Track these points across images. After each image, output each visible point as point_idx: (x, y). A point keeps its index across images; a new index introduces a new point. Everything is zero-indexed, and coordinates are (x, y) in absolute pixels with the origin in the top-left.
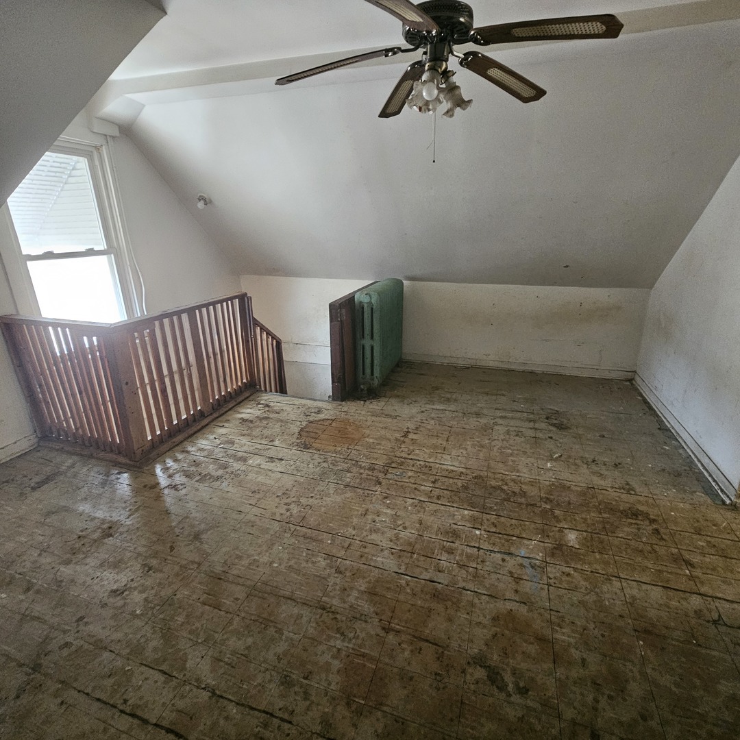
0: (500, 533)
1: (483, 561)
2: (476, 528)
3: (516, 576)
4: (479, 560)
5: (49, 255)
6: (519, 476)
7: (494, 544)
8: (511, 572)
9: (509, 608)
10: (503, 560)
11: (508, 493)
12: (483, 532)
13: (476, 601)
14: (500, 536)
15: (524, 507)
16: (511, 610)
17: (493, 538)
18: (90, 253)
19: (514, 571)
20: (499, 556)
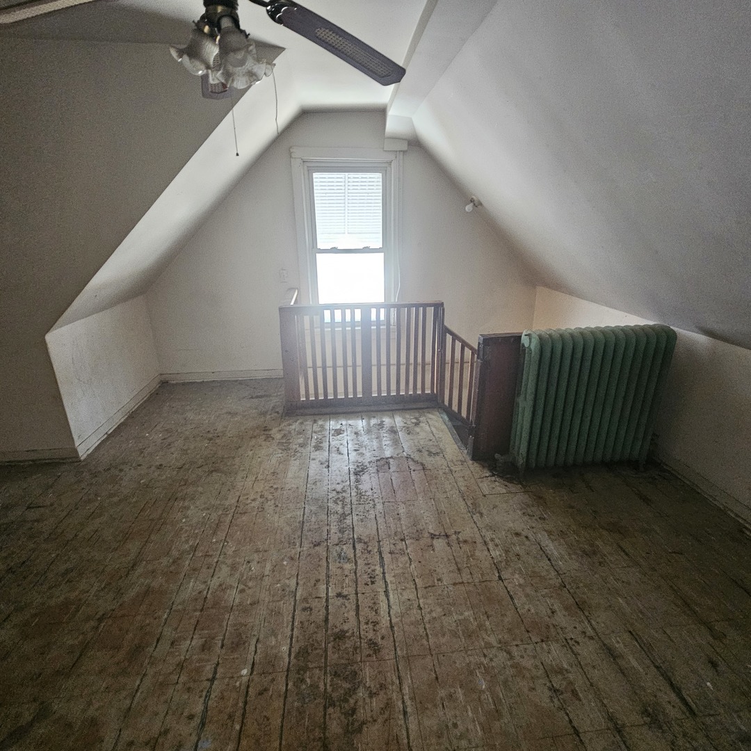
0: (246, 703)
1: (189, 689)
2: (252, 668)
3: (160, 740)
4: (191, 685)
5: (334, 250)
6: (405, 713)
7: (222, 698)
8: (166, 732)
9: (107, 739)
10: (191, 717)
11: (347, 701)
12: (245, 679)
13: (124, 693)
14: (241, 704)
15: (318, 733)
16: (103, 741)
17: (234, 695)
18: (366, 250)
19: (169, 736)
20: (199, 708)
